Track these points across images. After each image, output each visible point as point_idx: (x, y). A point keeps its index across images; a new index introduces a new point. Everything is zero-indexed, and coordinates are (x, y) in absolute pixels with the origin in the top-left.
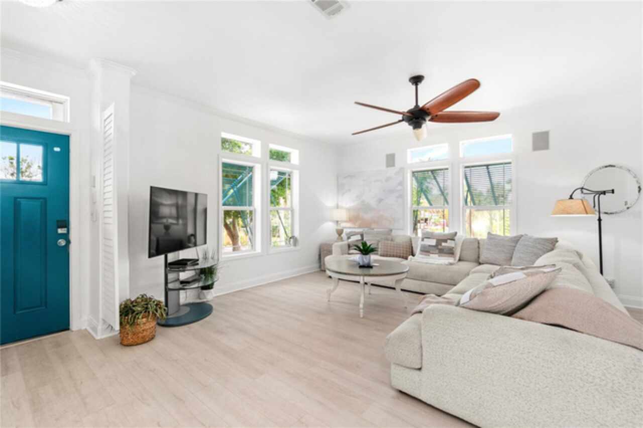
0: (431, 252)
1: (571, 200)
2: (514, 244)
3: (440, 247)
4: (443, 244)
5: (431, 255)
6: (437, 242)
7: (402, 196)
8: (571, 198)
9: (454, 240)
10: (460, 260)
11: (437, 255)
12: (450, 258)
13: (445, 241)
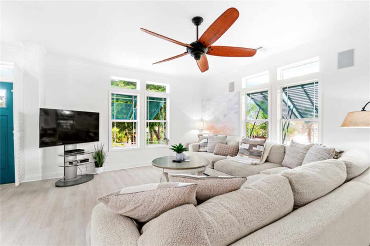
0: (244, 154)
1: (363, 112)
2: (305, 152)
3: (251, 150)
4: (254, 148)
5: (244, 156)
6: (250, 147)
7: (238, 112)
8: (364, 110)
9: (263, 146)
10: (267, 161)
11: (248, 157)
12: (258, 160)
13: (256, 146)
